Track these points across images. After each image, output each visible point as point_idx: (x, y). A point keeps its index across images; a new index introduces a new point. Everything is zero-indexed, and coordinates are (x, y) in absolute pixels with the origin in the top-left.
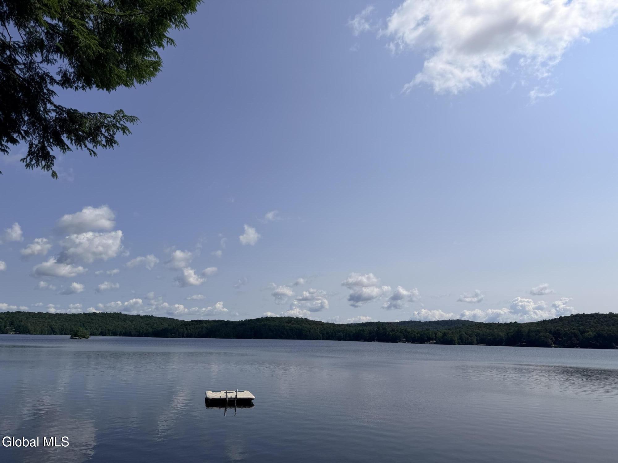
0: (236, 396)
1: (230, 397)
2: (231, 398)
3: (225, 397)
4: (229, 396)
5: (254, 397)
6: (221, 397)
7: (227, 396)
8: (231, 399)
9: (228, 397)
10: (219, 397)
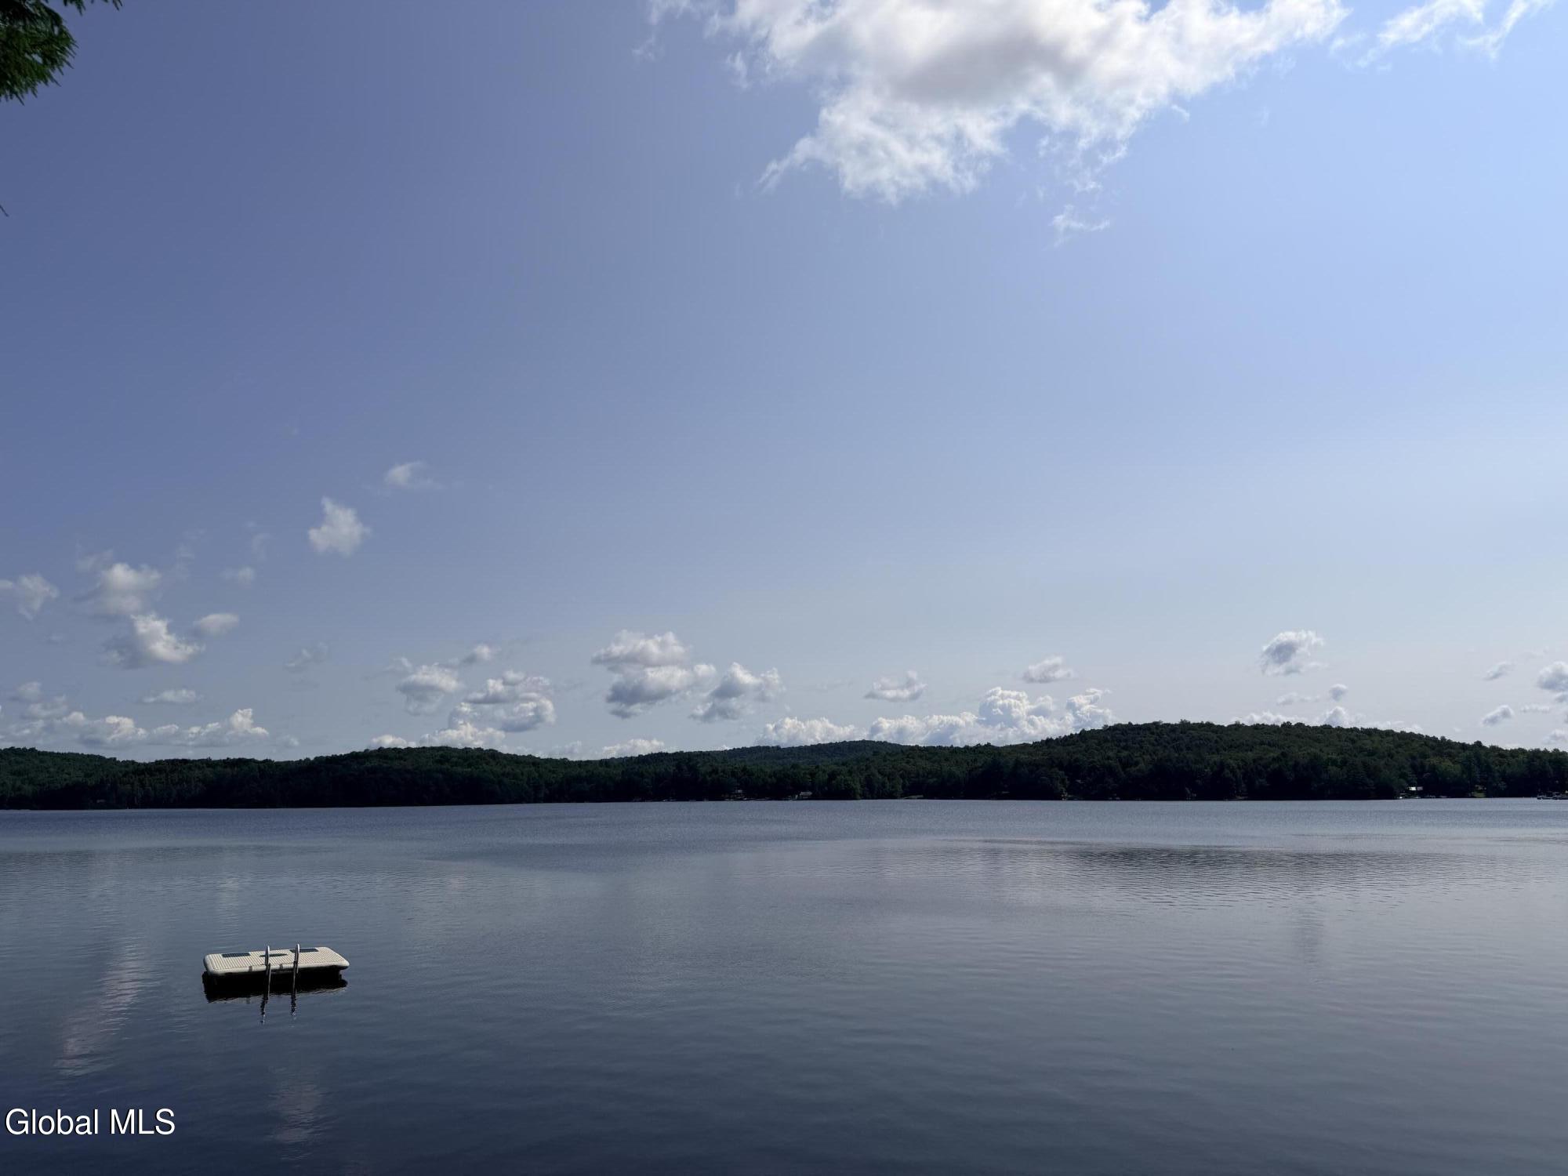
0: (296, 963)
1: (277, 967)
2: (281, 969)
3: (264, 968)
4: (275, 964)
5: (345, 963)
6: (251, 967)
7: (268, 965)
8: (281, 972)
9: (272, 967)
10: (247, 969)
